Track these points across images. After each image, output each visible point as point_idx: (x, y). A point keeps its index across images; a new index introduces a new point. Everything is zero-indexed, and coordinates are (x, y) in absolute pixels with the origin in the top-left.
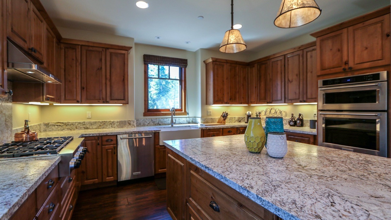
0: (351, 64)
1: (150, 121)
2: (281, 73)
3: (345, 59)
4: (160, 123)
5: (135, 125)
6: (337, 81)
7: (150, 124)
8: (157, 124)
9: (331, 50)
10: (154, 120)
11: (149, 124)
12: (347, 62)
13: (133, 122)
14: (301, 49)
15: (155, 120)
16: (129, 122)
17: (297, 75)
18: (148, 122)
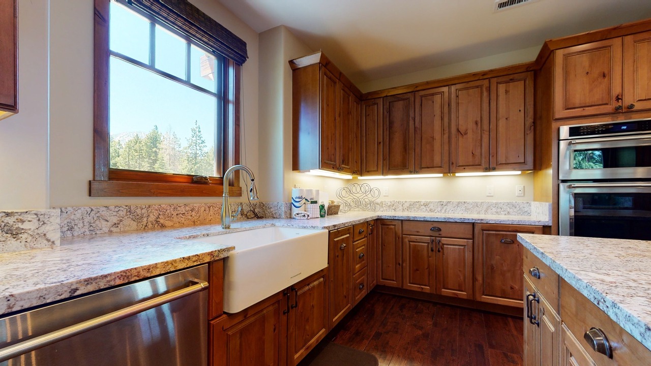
0: (628, 100)
1: (122, 213)
2: (442, 119)
3: (616, 90)
4: (162, 221)
5: (55, 236)
6: (600, 129)
7: (121, 225)
8: (150, 226)
9: (587, 73)
10: (139, 211)
11: (116, 225)
12: (620, 97)
13: (41, 219)
14: (485, 77)
15: (143, 211)
16: (10, 220)
17: (476, 123)
18: (115, 220)
